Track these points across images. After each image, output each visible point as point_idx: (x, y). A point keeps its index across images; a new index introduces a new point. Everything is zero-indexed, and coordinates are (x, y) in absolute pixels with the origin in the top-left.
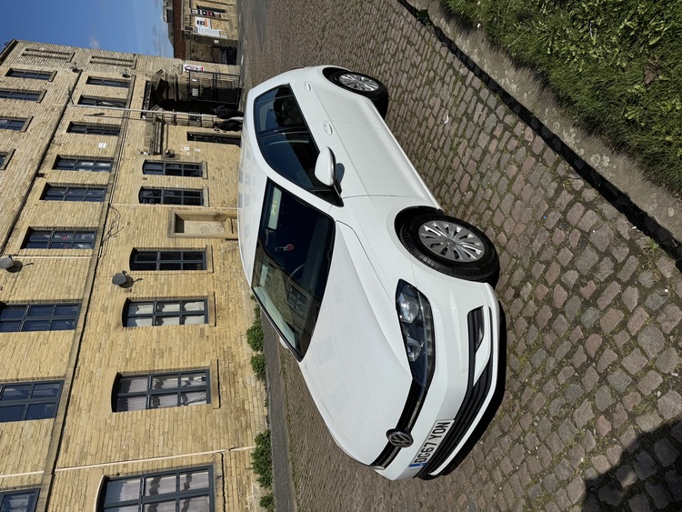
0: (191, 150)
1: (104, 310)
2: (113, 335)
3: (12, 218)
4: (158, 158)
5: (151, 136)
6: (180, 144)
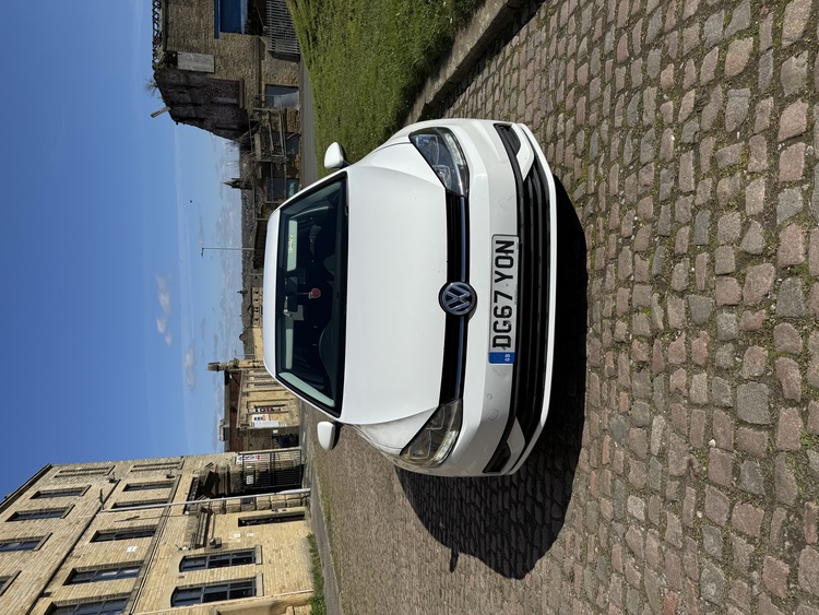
0: (243, 535)
4: (201, 551)
5: (194, 530)
6: (229, 532)
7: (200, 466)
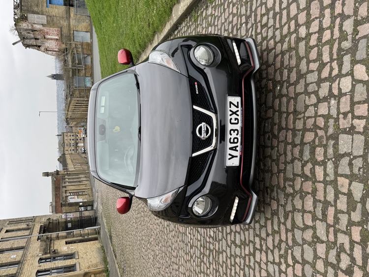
0: (68, 248)
4: (48, 255)
5: (44, 247)
6: (62, 247)
7: (44, 220)
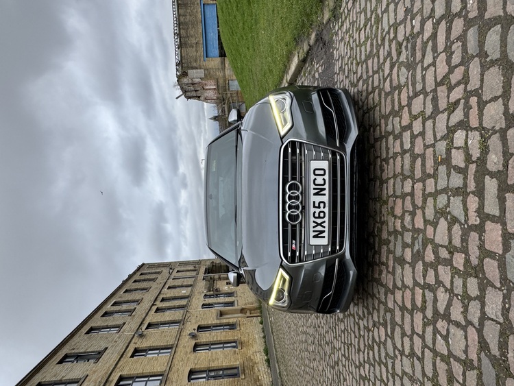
0: (229, 288)
1: (184, 347)
2: (189, 356)
3: (141, 320)
4: (212, 293)
5: (208, 286)
6: (223, 286)
7: (208, 263)
